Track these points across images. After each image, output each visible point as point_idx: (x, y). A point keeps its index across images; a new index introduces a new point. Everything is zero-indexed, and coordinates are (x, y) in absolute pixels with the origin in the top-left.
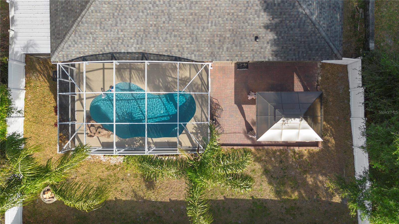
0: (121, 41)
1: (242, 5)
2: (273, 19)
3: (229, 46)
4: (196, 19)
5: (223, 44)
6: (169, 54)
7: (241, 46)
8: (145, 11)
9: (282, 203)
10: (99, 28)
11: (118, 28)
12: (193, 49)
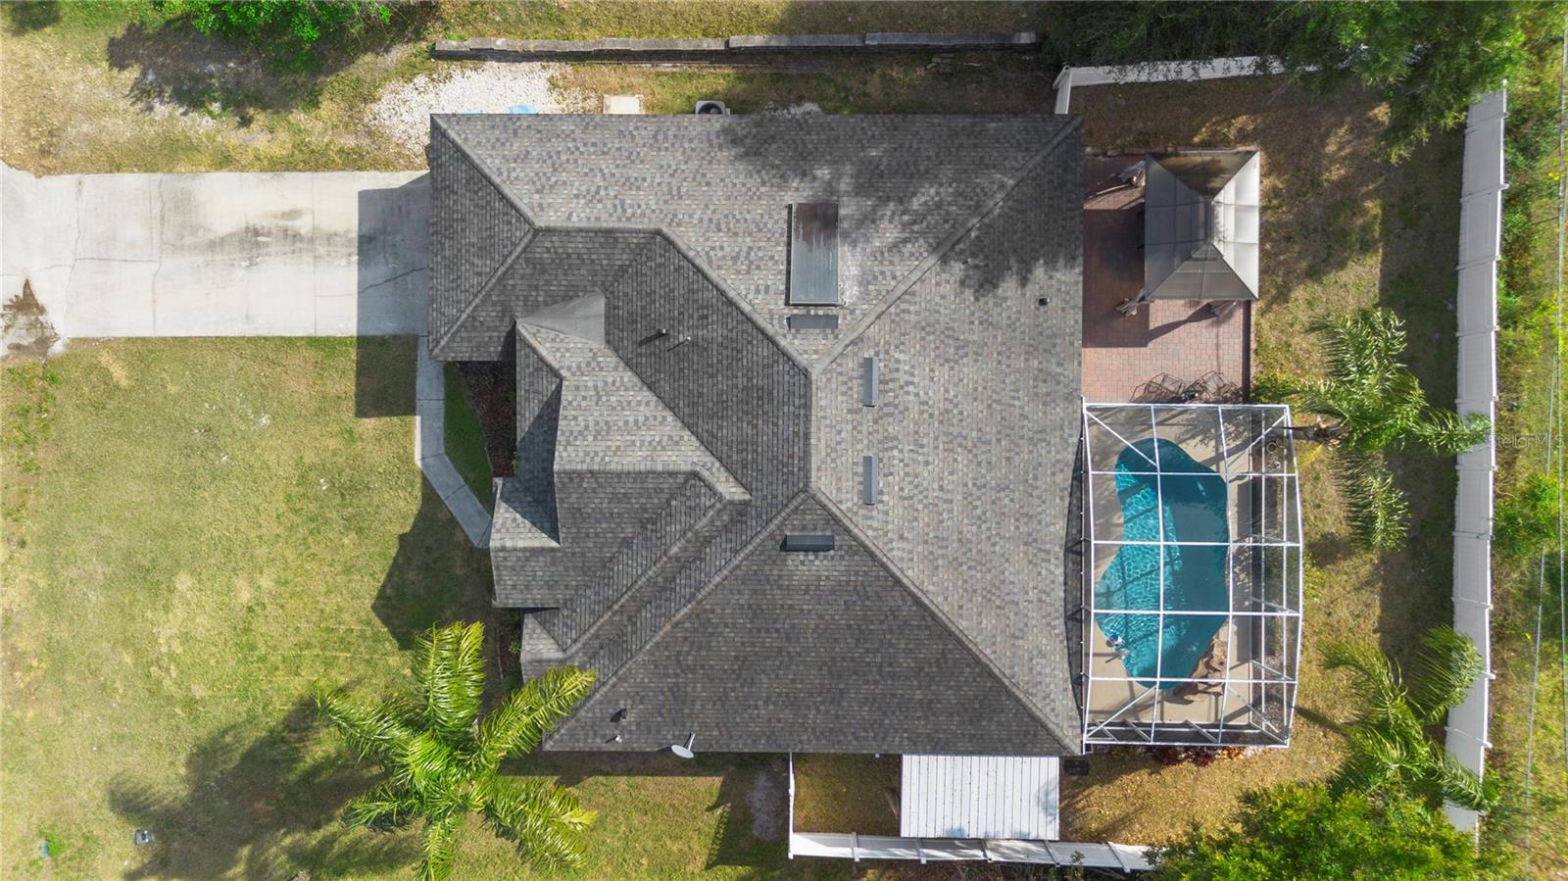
0: (1044, 597)
1: (986, 334)
2: (1010, 268)
3: (1053, 360)
4: (1008, 431)
5: (1050, 374)
6: (1067, 493)
7: (1055, 336)
8: (993, 540)
9: (1392, 237)
10: (1021, 642)
11: (1021, 600)
12: (1058, 440)
